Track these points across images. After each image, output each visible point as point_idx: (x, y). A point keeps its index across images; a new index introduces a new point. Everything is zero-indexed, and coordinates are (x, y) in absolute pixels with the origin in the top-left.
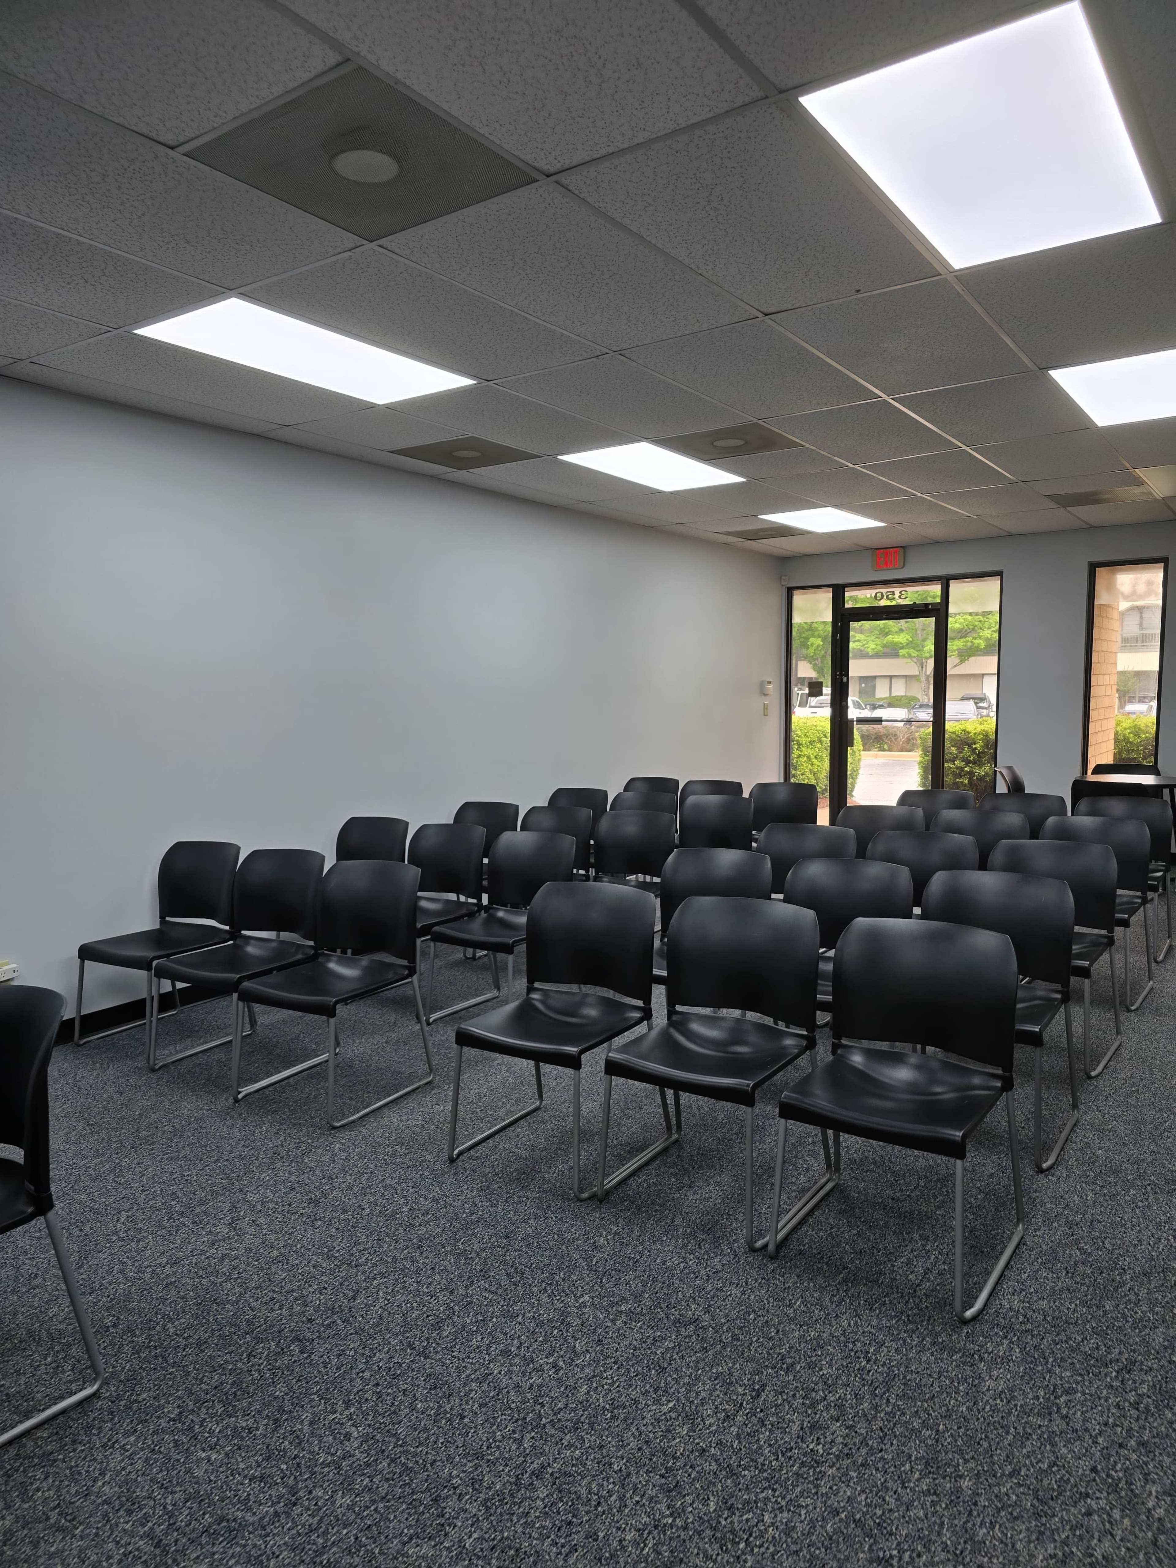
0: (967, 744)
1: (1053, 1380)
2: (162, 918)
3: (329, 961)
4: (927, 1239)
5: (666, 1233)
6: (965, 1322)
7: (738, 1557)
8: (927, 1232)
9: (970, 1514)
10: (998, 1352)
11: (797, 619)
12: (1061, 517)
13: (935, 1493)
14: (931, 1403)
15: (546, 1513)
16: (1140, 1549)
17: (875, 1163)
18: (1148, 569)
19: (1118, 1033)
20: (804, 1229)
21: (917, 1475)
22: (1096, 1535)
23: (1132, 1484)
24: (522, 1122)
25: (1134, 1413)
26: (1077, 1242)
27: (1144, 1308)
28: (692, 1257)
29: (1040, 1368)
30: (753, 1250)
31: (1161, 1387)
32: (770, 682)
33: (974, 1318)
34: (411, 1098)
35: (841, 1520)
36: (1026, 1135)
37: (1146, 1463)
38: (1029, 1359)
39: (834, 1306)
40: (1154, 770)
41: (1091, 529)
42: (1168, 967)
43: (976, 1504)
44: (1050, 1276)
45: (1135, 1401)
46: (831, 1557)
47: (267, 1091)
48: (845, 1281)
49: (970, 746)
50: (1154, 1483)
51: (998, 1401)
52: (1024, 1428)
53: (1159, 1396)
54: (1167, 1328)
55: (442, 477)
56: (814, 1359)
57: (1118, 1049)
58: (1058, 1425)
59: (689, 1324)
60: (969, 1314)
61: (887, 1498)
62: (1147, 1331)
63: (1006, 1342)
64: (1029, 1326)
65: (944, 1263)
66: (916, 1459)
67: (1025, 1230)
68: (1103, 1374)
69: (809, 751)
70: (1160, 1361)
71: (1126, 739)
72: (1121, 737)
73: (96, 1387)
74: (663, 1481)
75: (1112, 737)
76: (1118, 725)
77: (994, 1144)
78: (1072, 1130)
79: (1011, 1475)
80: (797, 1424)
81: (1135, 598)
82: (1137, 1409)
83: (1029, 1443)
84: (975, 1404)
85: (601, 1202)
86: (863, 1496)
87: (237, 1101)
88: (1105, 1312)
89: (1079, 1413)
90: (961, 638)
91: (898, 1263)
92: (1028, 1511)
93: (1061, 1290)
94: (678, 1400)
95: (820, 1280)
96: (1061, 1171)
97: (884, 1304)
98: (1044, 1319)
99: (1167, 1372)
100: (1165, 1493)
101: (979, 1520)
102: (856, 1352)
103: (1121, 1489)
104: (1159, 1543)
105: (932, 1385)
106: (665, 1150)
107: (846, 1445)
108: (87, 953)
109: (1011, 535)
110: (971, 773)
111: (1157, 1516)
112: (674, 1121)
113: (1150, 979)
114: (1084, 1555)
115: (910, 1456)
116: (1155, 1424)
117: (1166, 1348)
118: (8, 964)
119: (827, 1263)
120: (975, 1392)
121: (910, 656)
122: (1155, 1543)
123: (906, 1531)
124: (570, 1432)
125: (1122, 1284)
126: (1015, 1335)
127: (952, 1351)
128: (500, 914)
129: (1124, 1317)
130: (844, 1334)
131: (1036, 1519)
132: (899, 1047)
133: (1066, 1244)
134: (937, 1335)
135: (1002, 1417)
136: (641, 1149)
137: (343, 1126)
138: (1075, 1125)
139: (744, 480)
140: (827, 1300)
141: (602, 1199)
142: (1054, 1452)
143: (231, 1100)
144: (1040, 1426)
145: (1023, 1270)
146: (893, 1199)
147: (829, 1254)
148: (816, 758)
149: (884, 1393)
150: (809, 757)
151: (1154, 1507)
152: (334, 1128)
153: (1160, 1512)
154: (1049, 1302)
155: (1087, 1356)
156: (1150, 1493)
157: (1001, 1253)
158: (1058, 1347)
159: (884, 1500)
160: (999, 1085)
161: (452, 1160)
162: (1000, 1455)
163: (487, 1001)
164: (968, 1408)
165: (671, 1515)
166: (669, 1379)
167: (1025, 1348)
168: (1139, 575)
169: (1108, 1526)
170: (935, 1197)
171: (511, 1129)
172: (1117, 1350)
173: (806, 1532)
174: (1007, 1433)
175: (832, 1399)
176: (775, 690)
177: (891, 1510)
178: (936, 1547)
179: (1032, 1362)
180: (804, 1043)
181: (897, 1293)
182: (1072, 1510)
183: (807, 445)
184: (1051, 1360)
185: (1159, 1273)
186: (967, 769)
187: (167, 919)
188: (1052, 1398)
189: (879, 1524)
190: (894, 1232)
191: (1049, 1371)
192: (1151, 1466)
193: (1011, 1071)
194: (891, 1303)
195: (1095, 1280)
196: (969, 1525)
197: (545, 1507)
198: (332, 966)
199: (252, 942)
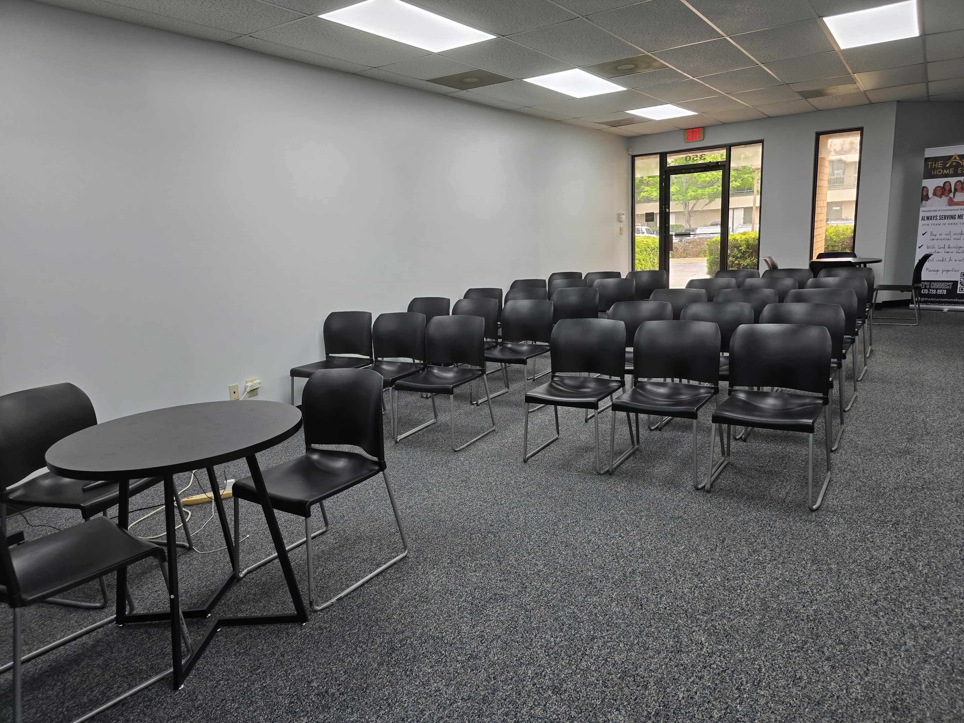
0: (736, 247)
1: (862, 530)
2: (327, 354)
3: (433, 369)
4: (783, 481)
5: (650, 485)
6: (813, 511)
7: (739, 595)
8: (782, 479)
9: (839, 576)
10: (833, 520)
11: (638, 175)
12: (802, 105)
13: (820, 570)
14: (807, 540)
15: (643, 585)
16: (920, 583)
17: (745, 453)
18: (851, 135)
19: (855, 390)
20: (719, 480)
21: (809, 565)
22: (899, 580)
23: (910, 563)
24: (552, 445)
25: (905, 539)
26: (858, 478)
27: (898, 501)
28: (667, 493)
29: (855, 525)
30: (698, 489)
31: (914, 529)
32: (624, 214)
33: (817, 509)
34: (488, 437)
35: (780, 581)
36: (818, 437)
37: (915, 556)
38: (848, 523)
39: (746, 508)
40: (853, 255)
41: (818, 111)
42: (873, 360)
43: (840, 573)
44: (849, 492)
45: (903, 535)
46: (781, 593)
47: (410, 438)
48: (748, 499)
49: (738, 248)
50: (920, 562)
51: (839, 538)
52: (854, 547)
53: (914, 533)
54: (912, 508)
55: (450, 95)
56: (745, 528)
57: (856, 398)
58: (869, 544)
59: (678, 518)
60: (814, 507)
61: (799, 573)
62: (902, 509)
63: (835, 517)
64: (844, 511)
65: (795, 490)
66: (807, 559)
67: (831, 474)
68: (885, 526)
69: (640, 256)
70: (911, 520)
71: (831, 239)
72: (828, 238)
73: (406, 553)
74: (692, 572)
75: (824, 238)
76: (826, 231)
77: (804, 442)
78: (842, 434)
79: (853, 563)
80: (747, 550)
81: (843, 153)
82: (905, 537)
83: (858, 551)
84: (828, 539)
85: (611, 475)
86: (787, 573)
87: (397, 442)
88: (880, 504)
89: (878, 540)
90: (710, 186)
91: (772, 491)
92: (865, 574)
93: (856, 497)
94: (685, 545)
95: (735, 499)
96: (841, 451)
97: (771, 506)
98: (851, 508)
99: (916, 524)
100: (926, 565)
101: (844, 578)
102: (764, 524)
103: (906, 565)
104: (928, 581)
105: (805, 534)
106: (633, 453)
107: (772, 556)
108: (295, 373)
109: (769, 117)
110: (739, 264)
111: (924, 573)
112: (635, 439)
113: (865, 365)
114: (895, 587)
115: (804, 559)
116: (915, 542)
117: (913, 515)
118: (255, 380)
119: (736, 493)
120: (826, 535)
121: (678, 199)
122: (926, 581)
123: (811, 583)
124: (640, 558)
125: (885, 493)
126: (839, 514)
127: (811, 522)
128: (509, 346)
129: (890, 505)
130: (755, 518)
131: (870, 576)
132: (766, 389)
133: (853, 479)
134: (801, 516)
135: (842, 543)
136: (621, 453)
137: (460, 450)
138: (843, 432)
139: (626, 89)
140: (742, 506)
141: (610, 473)
142: (871, 554)
143: (393, 443)
144: (861, 546)
145: (834, 491)
146: (759, 466)
147: (736, 489)
148: (643, 260)
149: (783, 538)
150: (639, 260)
151: (922, 570)
152: (456, 451)
153: (926, 571)
154: (851, 501)
155: (876, 520)
156: (919, 566)
157: (822, 484)
158: (861, 517)
159: (797, 573)
160: (822, 402)
161: (525, 461)
162: (846, 557)
163: (503, 394)
164: (825, 541)
165: (702, 583)
166: (678, 538)
167: (845, 519)
168: (845, 139)
169: (903, 577)
170: (781, 465)
171: (549, 447)
172: (890, 517)
173: (766, 585)
174: (847, 548)
175: (759, 541)
176: (626, 218)
177: (802, 577)
178: (827, 587)
179: (850, 524)
180: (713, 391)
181: (776, 502)
182: (885, 572)
183: (671, 66)
184: (859, 522)
185: (902, 488)
186: (736, 262)
187: (330, 355)
188: (864, 536)
189: (798, 581)
190: (765, 479)
191: (860, 526)
192: (917, 556)
193: (827, 395)
194: (774, 506)
195: (872, 492)
196: (840, 580)
197: (642, 583)
198: (435, 371)
199: (384, 363)
